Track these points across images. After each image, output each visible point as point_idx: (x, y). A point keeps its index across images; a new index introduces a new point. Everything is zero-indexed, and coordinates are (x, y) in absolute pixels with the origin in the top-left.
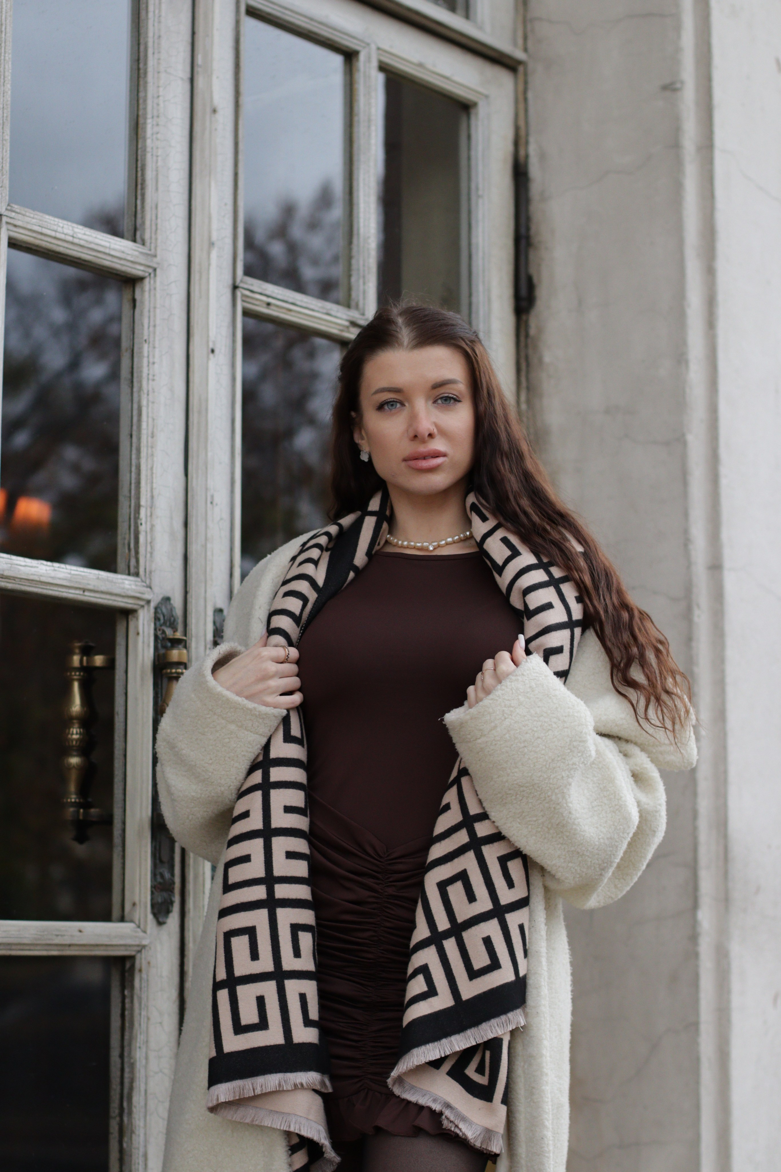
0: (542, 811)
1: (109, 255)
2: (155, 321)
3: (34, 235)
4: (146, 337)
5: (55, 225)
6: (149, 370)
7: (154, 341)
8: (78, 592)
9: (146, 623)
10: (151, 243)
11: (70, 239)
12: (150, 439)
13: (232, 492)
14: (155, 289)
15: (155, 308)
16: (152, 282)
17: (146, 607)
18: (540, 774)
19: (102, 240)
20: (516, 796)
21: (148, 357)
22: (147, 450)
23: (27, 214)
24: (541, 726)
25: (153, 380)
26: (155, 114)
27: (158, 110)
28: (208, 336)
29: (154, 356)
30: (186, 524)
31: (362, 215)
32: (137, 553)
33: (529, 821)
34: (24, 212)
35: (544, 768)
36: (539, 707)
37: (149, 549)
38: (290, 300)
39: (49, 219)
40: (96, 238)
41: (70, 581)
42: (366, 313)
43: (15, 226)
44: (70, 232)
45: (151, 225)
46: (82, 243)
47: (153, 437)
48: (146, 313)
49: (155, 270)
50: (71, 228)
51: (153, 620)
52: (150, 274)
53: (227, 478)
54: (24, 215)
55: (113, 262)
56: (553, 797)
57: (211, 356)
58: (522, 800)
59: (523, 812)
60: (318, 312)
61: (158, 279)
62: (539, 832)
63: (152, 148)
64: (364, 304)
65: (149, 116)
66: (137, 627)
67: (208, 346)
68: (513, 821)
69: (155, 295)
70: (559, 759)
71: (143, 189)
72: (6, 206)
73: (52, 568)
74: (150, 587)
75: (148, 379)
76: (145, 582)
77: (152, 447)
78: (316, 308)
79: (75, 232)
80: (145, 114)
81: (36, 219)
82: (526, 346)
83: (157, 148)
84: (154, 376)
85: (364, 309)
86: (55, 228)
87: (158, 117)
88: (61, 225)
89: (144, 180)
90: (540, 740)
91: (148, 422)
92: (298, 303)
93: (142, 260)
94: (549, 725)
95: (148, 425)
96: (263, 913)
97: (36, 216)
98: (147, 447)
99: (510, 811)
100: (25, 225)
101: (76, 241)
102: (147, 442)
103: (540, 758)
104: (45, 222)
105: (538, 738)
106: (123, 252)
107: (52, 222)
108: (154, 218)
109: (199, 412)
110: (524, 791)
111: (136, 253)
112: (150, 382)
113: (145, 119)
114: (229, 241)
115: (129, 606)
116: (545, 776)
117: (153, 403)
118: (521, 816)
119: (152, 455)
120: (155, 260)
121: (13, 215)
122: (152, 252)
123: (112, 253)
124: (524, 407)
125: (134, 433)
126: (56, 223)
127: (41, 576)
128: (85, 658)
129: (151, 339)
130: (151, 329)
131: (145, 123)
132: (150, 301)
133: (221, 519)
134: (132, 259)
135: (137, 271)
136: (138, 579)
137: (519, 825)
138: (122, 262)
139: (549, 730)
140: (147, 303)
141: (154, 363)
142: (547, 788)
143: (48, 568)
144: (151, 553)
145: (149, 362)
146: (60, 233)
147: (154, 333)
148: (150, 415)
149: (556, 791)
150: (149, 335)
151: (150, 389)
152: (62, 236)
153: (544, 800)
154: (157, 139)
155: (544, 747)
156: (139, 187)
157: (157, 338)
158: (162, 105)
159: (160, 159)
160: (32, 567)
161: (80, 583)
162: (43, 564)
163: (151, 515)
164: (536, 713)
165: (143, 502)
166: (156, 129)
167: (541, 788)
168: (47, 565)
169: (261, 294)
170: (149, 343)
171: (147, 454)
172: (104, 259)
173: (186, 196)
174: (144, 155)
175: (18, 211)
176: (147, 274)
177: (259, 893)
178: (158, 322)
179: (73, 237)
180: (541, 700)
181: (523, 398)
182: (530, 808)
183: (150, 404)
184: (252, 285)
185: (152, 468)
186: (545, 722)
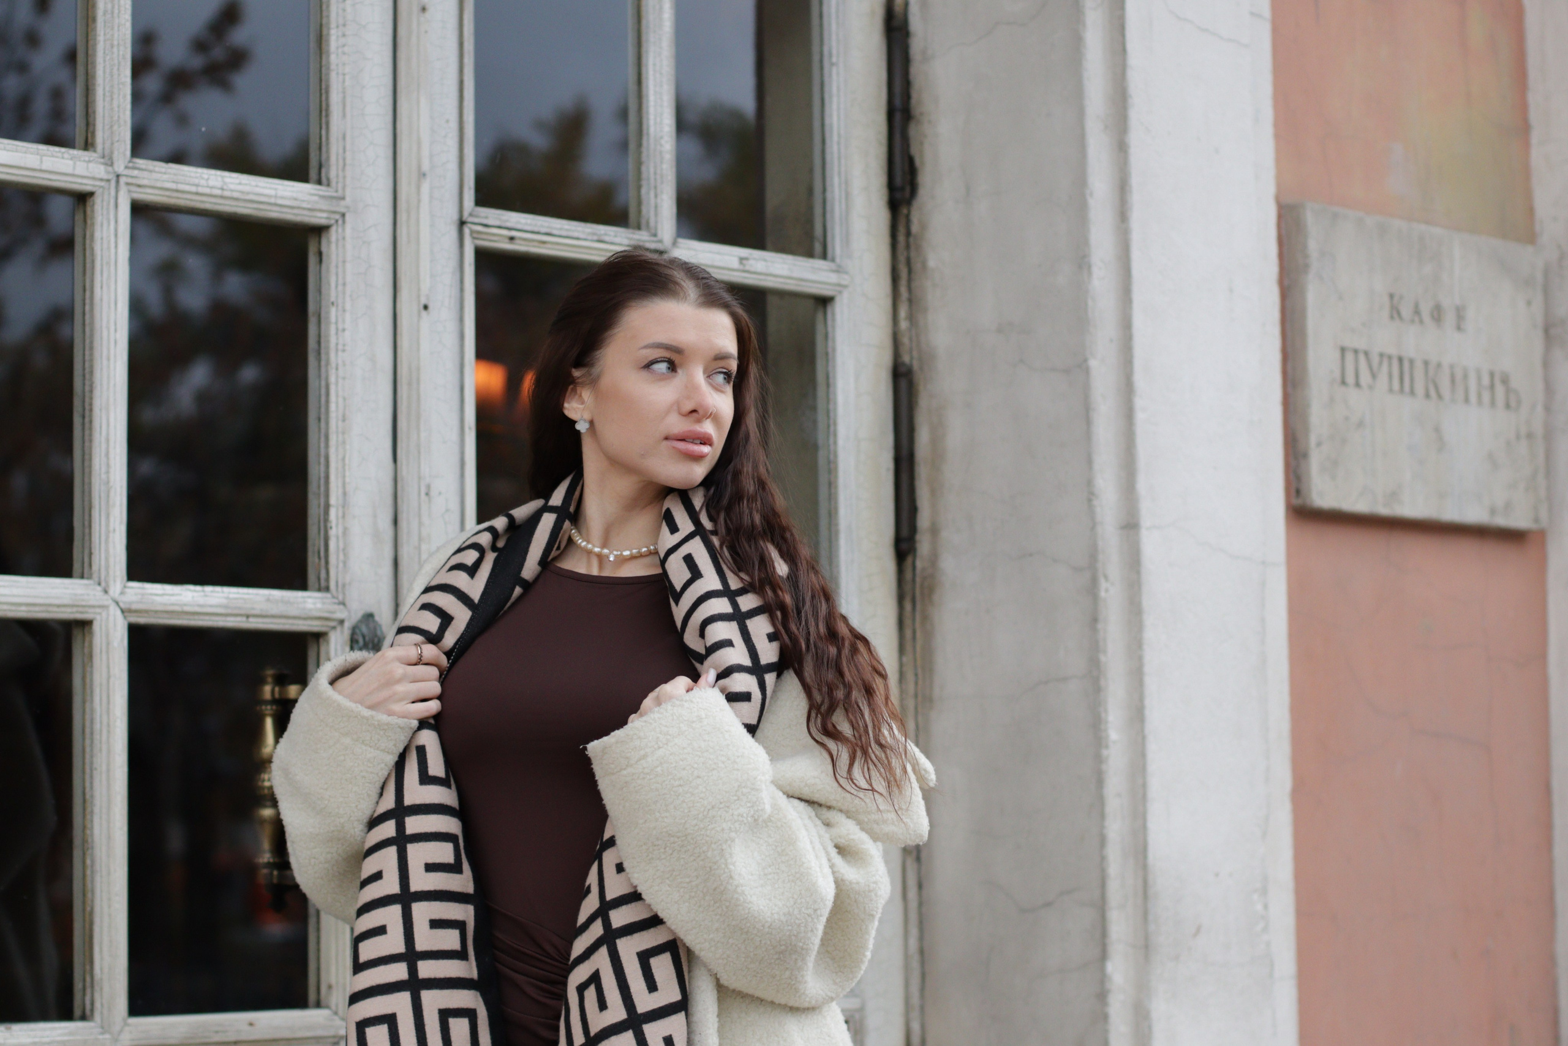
0: (696, 870)
1: (276, 205)
2: (344, 278)
3: (168, 193)
4: (333, 299)
5: (196, 178)
6: (337, 339)
7: (344, 303)
8: (239, 619)
9: (339, 647)
10: (337, 183)
11: (218, 192)
12: (340, 423)
13: (462, 475)
14: (344, 238)
15: (344, 262)
16: (340, 230)
17: (339, 629)
18: (695, 822)
19: (266, 188)
20: (665, 849)
21: (336, 323)
22: (337, 437)
23: (157, 169)
24: (703, 763)
25: (344, 351)
26: (341, 21)
27: (344, 17)
28: (419, 290)
29: (344, 321)
30: (395, 522)
31: (652, 110)
32: (327, 562)
33: (681, 882)
34: (151, 168)
35: (701, 816)
36: (705, 741)
37: (341, 557)
38: (543, 230)
39: (189, 171)
40: (257, 186)
41: (226, 607)
42: (659, 233)
43: (139, 186)
44: (219, 184)
45: (337, 160)
46: (236, 195)
47: (344, 420)
48: (333, 270)
49: (343, 215)
50: (220, 179)
51: (349, 643)
52: (337, 221)
53: (455, 459)
54: (151, 171)
55: (282, 212)
56: (709, 854)
57: (424, 313)
58: (671, 854)
59: (674, 870)
60: (585, 240)
61: (348, 227)
62: (693, 897)
63: (337, 65)
64: (656, 222)
65: (333, 25)
66: (328, 653)
67: (419, 301)
68: (662, 883)
69: (344, 246)
70: (721, 806)
71: (327, 116)
72: (126, 163)
73: (202, 594)
74: (343, 604)
75: (337, 350)
76: (337, 598)
77: (343, 433)
78: (581, 236)
79: (225, 183)
80: (328, 23)
81: (170, 174)
82: (908, 246)
83: (344, 64)
84: (344, 345)
85: (656, 229)
86: (196, 181)
87: (344, 25)
88: (206, 176)
89: (328, 105)
90: (700, 780)
91: (337, 403)
92: (555, 232)
93: (324, 205)
94: (715, 763)
95: (337, 406)
96: (405, 997)
97: (169, 171)
98: (337, 432)
99: (658, 870)
100: (152, 183)
101: (227, 194)
102: (337, 427)
103: (698, 802)
104: (183, 175)
105: (698, 777)
106: (296, 199)
107: (193, 175)
108: (341, 151)
109: (410, 384)
110: (674, 843)
111: (316, 198)
112: (340, 353)
113: (329, 29)
114: (453, 166)
115: (316, 629)
116: (702, 826)
117: (344, 378)
118: (671, 875)
119: (344, 442)
120: (342, 203)
121: (136, 173)
122: (340, 194)
123: (280, 202)
124: (904, 324)
125: (323, 417)
126: (198, 175)
127: (185, 605)
128: (277, 689)
129: (340, 301)
130: (340, 288)
131: (328, 34)
132: (337, 255)
133: (447, 510)
134: (309, 206)
135: (319, 219)
136: (328, 595)
137: (669, 889)
138: (295, 211)
139: (714, 769)
140: (333, 257)
141: (344, 330)
142: (703, 841)
143: (195, 594)
144: (345, 563)
145: (337, 329)
146: (203, 186)
147: (344, 293)
148: (340, 393)
149: (713, 846)
150: (337, 297)
151: (340, 362)
152: (207, 191)
153: (699, 856)
154: (344, 53)
155: (704, 790)
156: (324, 113)
157: (348, 299)
158: (349, 9)
159: (347, 77)
160: (172, 595)
161: (240, 608)
162: (190, 590)
163: (344, 516)
164: (700, 747)
165: (333, 500)
166: (342, 41)
167: (695, 840)
168: (195, 591)
169: (500, 227)
170: (337, 306)
171: (337, 441)
172: (271, 211)
173: (389, 118)
174: (328, 74)
175: (144, 167)
176: (332, 222)
177: (398, 972)
178: (349, 278)
179: (222, 189)
180: (708, 734)
181: (903, 313)
182: (682, 866)
183: (340, 381)
184: (486, 218)
185: (343, 459)
186: (710, 759)
